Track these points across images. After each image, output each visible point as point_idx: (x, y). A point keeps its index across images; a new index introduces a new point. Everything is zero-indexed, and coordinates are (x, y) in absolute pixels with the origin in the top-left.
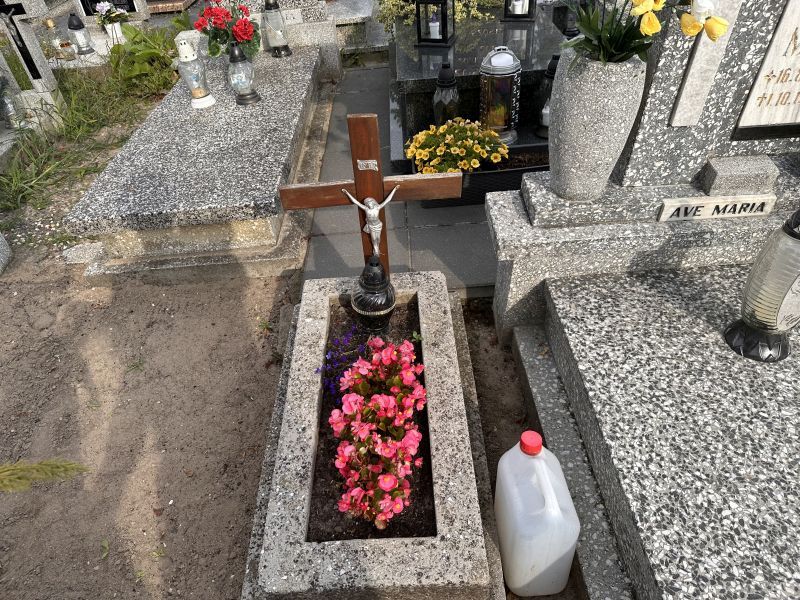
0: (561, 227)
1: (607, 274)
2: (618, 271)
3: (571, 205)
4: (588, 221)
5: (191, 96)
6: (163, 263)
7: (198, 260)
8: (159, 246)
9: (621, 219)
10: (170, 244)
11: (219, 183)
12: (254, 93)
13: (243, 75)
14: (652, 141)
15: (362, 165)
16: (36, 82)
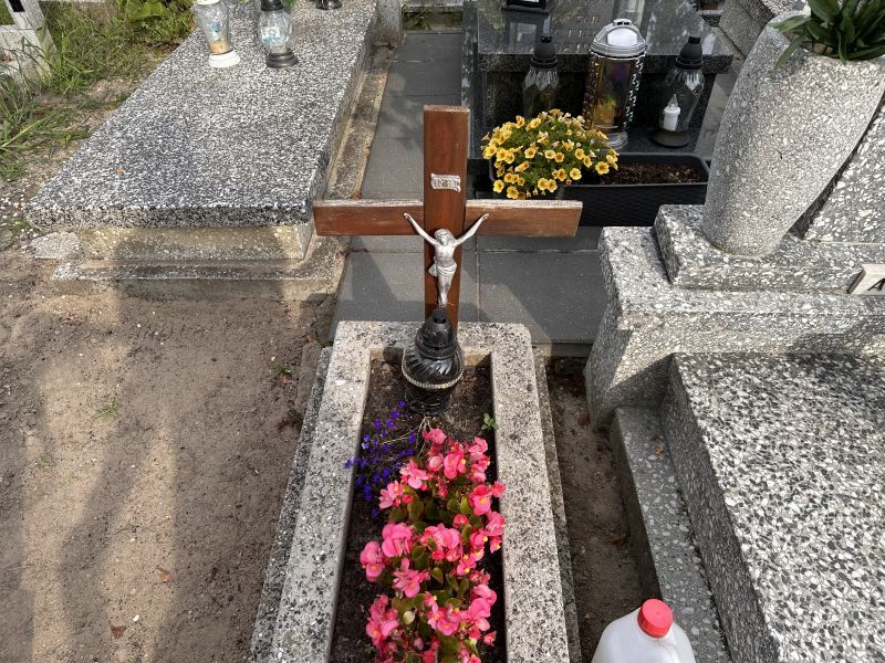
0: (712, 289)
1: (759, 355)
2: (774, 352)
3: (731, 260)
4: (751, 285)
5: (208, 50)
6: (155, 271)
7: (201, 271)
8: (151, 248)
9: (798, 286)
10: (166, 247)
11: (234, 171)
12: (289, 53)
13: (276, 28)
14: (865, 180)
15: (437, 181)
16: (16, 16)
